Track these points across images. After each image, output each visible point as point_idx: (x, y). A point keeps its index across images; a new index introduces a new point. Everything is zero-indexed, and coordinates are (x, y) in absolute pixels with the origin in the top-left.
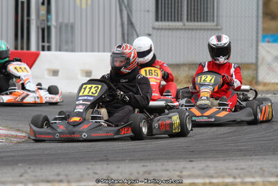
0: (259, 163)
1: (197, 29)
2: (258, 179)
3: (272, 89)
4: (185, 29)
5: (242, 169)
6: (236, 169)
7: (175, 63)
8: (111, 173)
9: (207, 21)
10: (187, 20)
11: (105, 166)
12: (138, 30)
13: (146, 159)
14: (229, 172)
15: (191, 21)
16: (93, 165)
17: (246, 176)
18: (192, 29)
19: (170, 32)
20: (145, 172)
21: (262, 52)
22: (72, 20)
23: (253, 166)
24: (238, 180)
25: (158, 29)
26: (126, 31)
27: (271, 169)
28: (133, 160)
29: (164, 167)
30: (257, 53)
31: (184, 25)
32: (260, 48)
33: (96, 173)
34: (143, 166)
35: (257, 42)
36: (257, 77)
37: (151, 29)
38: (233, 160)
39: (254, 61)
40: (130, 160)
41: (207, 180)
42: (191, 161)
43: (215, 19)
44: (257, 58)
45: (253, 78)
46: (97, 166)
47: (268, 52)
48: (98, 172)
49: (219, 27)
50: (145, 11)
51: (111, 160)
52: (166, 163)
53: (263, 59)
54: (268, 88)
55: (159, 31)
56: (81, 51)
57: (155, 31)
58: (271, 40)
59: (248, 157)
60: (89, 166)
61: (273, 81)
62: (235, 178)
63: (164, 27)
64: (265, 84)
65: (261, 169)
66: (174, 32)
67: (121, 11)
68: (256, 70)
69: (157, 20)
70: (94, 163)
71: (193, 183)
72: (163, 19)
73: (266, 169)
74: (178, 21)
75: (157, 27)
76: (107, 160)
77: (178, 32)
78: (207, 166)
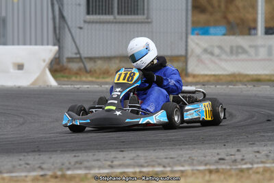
0: (189, 152)
1: (127, 22)
2: (187, 168)
3: (202, 81)
4: (116, 23)
5: (171, 158)
6: (166, 158)
7: (105, 55)
8: (43, 163)
9: (137, 14)
10: (118, 13)
11: (37, 157)
12: (69, 23)
13: (77, 150)
14: (159, 161)
15: (122, 14)
16: (24, 156)
17: (175, 164)
18: (123, 22)
19: (101, 25)
20: (77, 162)
21: (191, 45)
22: (3, 14)
23: (182, 155)
24: (168, 169)
25: (89, 22)
26: (57, 25)
27: (199, 158)
28: (64, 151)
29: (95, 157)
30: (187, 46)
31: (115, 18)
32: (189, 40)
33: (28, 164)
34: (75, 156)
35: (187, 34)
36: (186, 69)
37: (82, 22)
38: (163, 149)
39: (183, 53)
40: (61, 151)
41: (137, 170)
42: (122, 151)
43: (146, 12)
44: (186, 50)
45: (183, 70)
46: (29, 157)
47: (197, 44)
48: (30, 162)
49: (149, 20)
50: (76, 4)
51: (43, 151)
52: (97, 153)
53: (192, 51)
54: (198, 80)
55: (90, 25)
56: (13, 44)
57: (86, 25)
58: (200, 33)
59: (178, 147)
60: (22, 158)
61: (202, 73)
62: (164, 167)
63: (95, 20)
64: (194, 76)
65: (190, 157)
66: (105, 25)
67: (53, 5)
68: (186, 62)
69: (88, 13)
70: (26, 154)
71: (124, 172)
72: (94, 12)
73: (196, 158)
74: (109, 14)
75: (88, 20)
76: (39, 151)
77: (109, 25)
78: (138, 156)
